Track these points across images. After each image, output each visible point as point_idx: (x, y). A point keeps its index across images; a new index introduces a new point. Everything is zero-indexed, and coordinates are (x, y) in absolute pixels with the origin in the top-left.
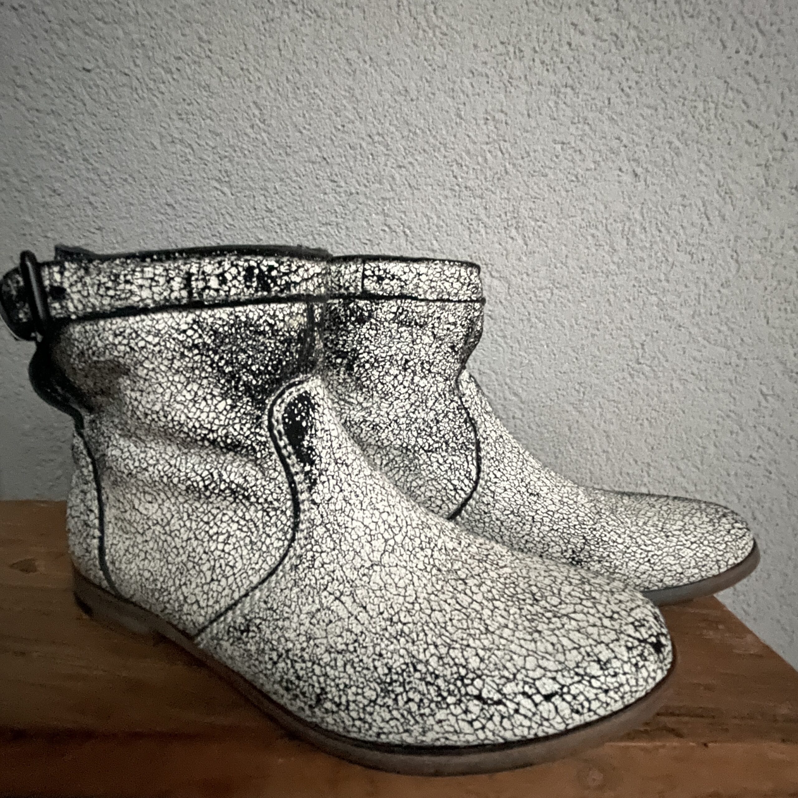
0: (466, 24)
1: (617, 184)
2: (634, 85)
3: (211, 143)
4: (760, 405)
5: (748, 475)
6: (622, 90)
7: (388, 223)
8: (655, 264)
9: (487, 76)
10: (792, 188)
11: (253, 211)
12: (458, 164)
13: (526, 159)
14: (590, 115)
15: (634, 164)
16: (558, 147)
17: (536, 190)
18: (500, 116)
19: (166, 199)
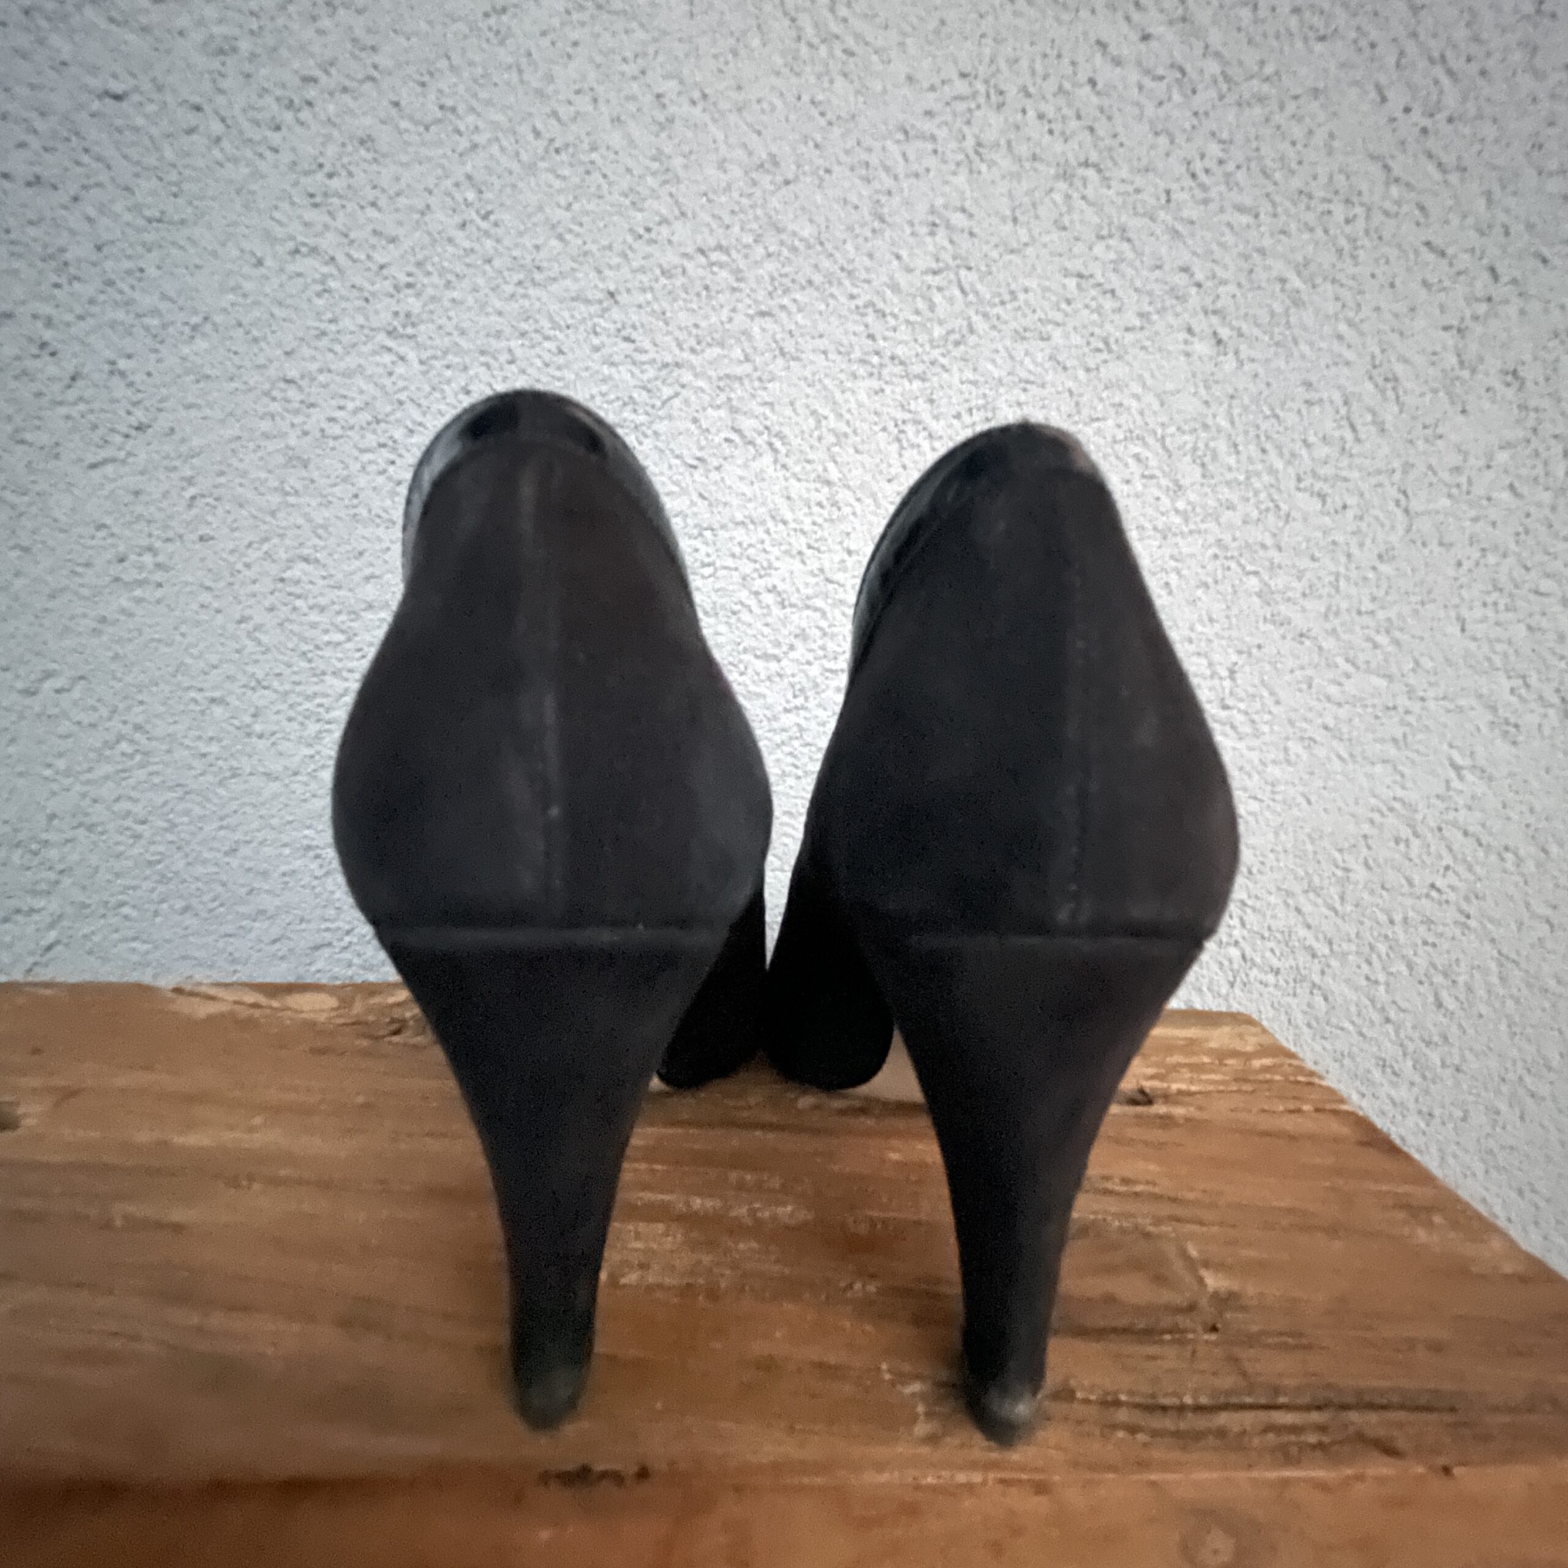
0: (894, 35)
1: (1182, 358)
2: (1213, 165)
3: (377, 257)
4: (1448, 788)
5: (1429, 922)
6: (1194, 176)
7: (738, 426)
8: (1255, 514)
9: (933, 138)
10: (1506, 373)
12: (876, 311)
13: (1009, 306)
14: (1135, 223)
15: (1214, 320)
16: (1072, 283)
17: (1031, 367)
18: (958, 219)
19: (283, 368)
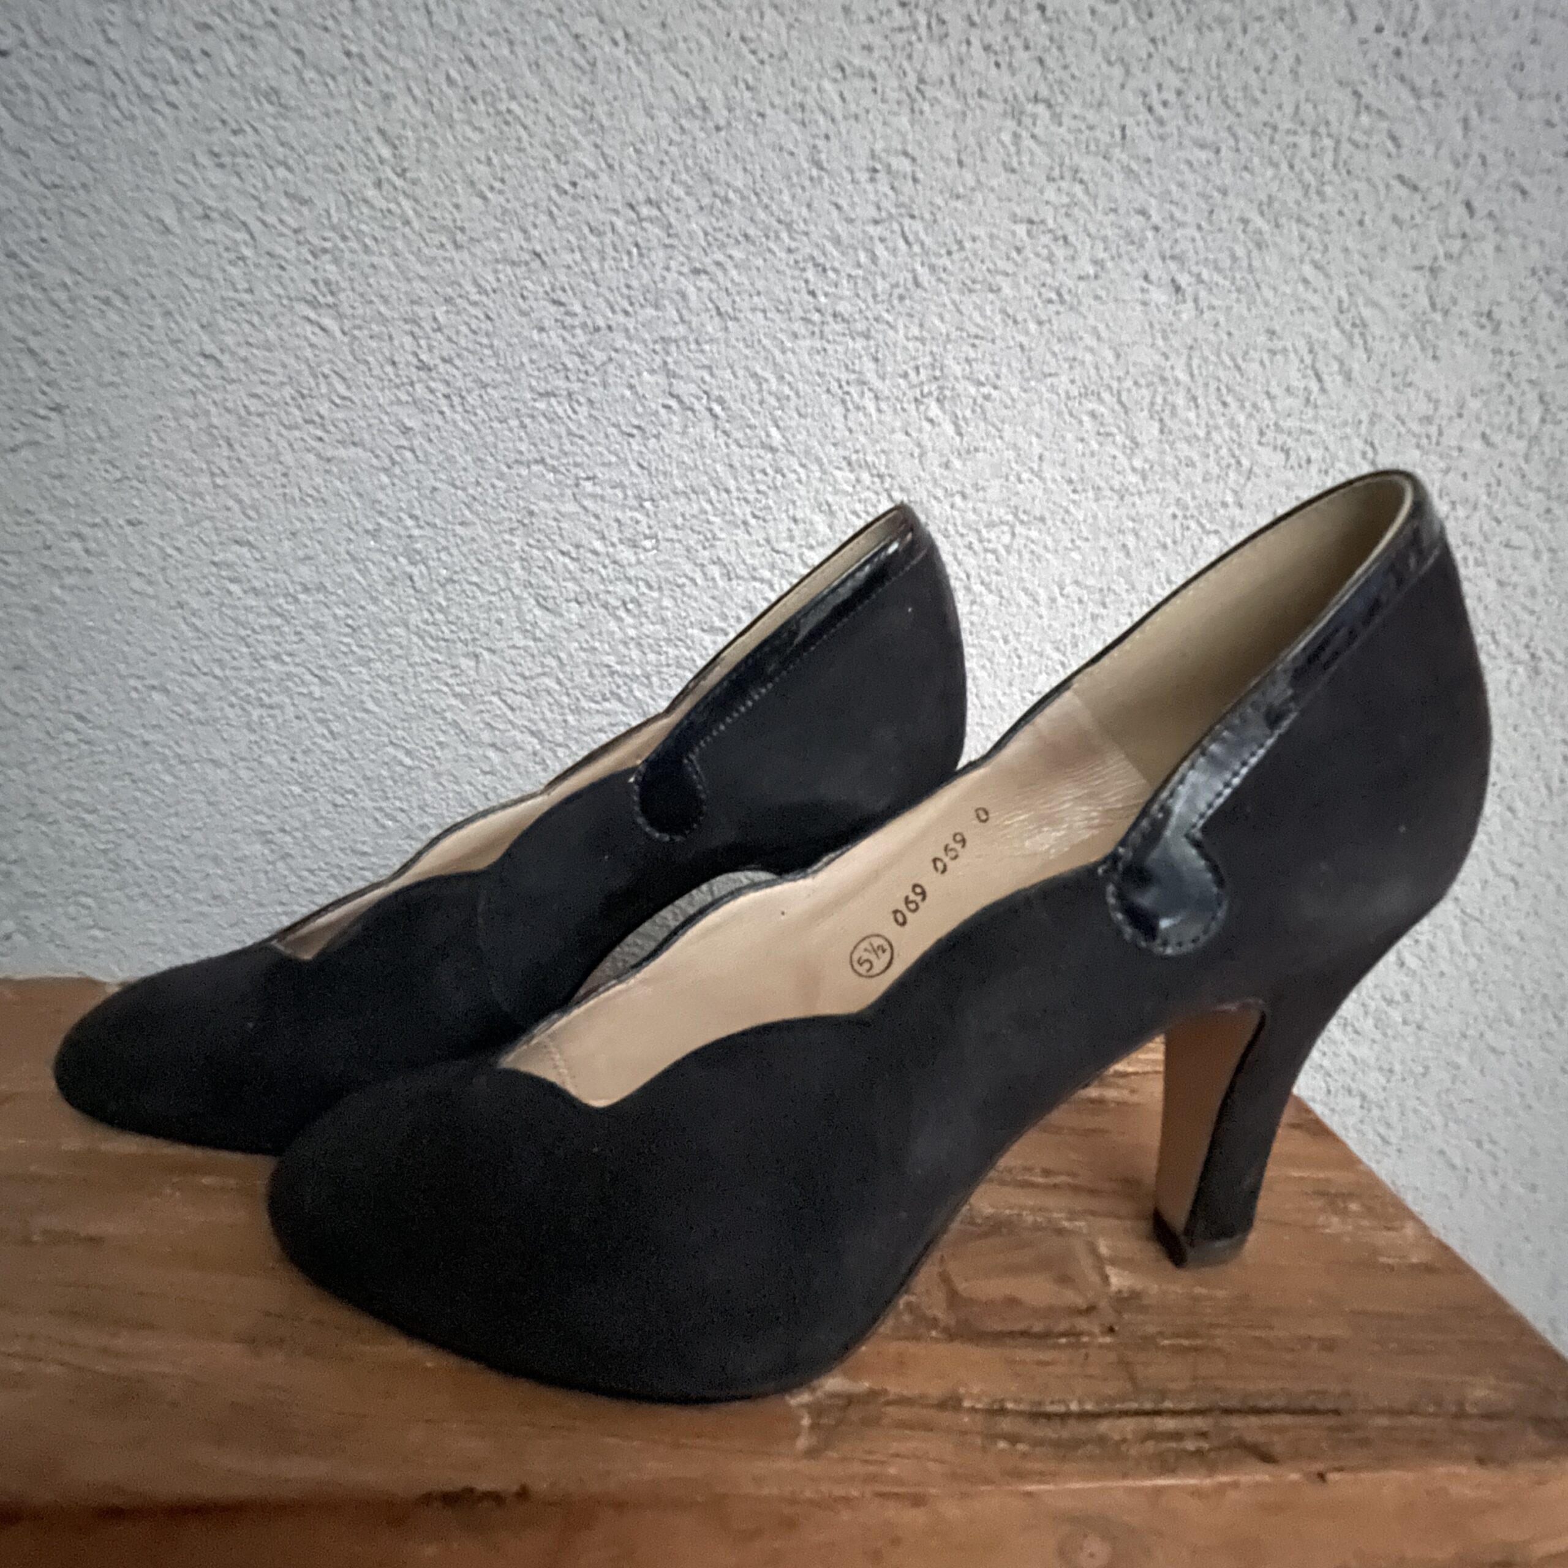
1: (1139, 308)
2: (1171, 97)
3: (291, 222)
6: (1150, 109)
7: (675, 392)
8: (1216, 471)
9: (872, 76)
10: (1480, 315)
11: (389, 369)
12: (816, 265)
13: (956, 256)
14: (1086, 163)
15: (1173, 266)
16: (1021, 229)
17: (979, 320)
18: (902, 164)
19: (201, 343)
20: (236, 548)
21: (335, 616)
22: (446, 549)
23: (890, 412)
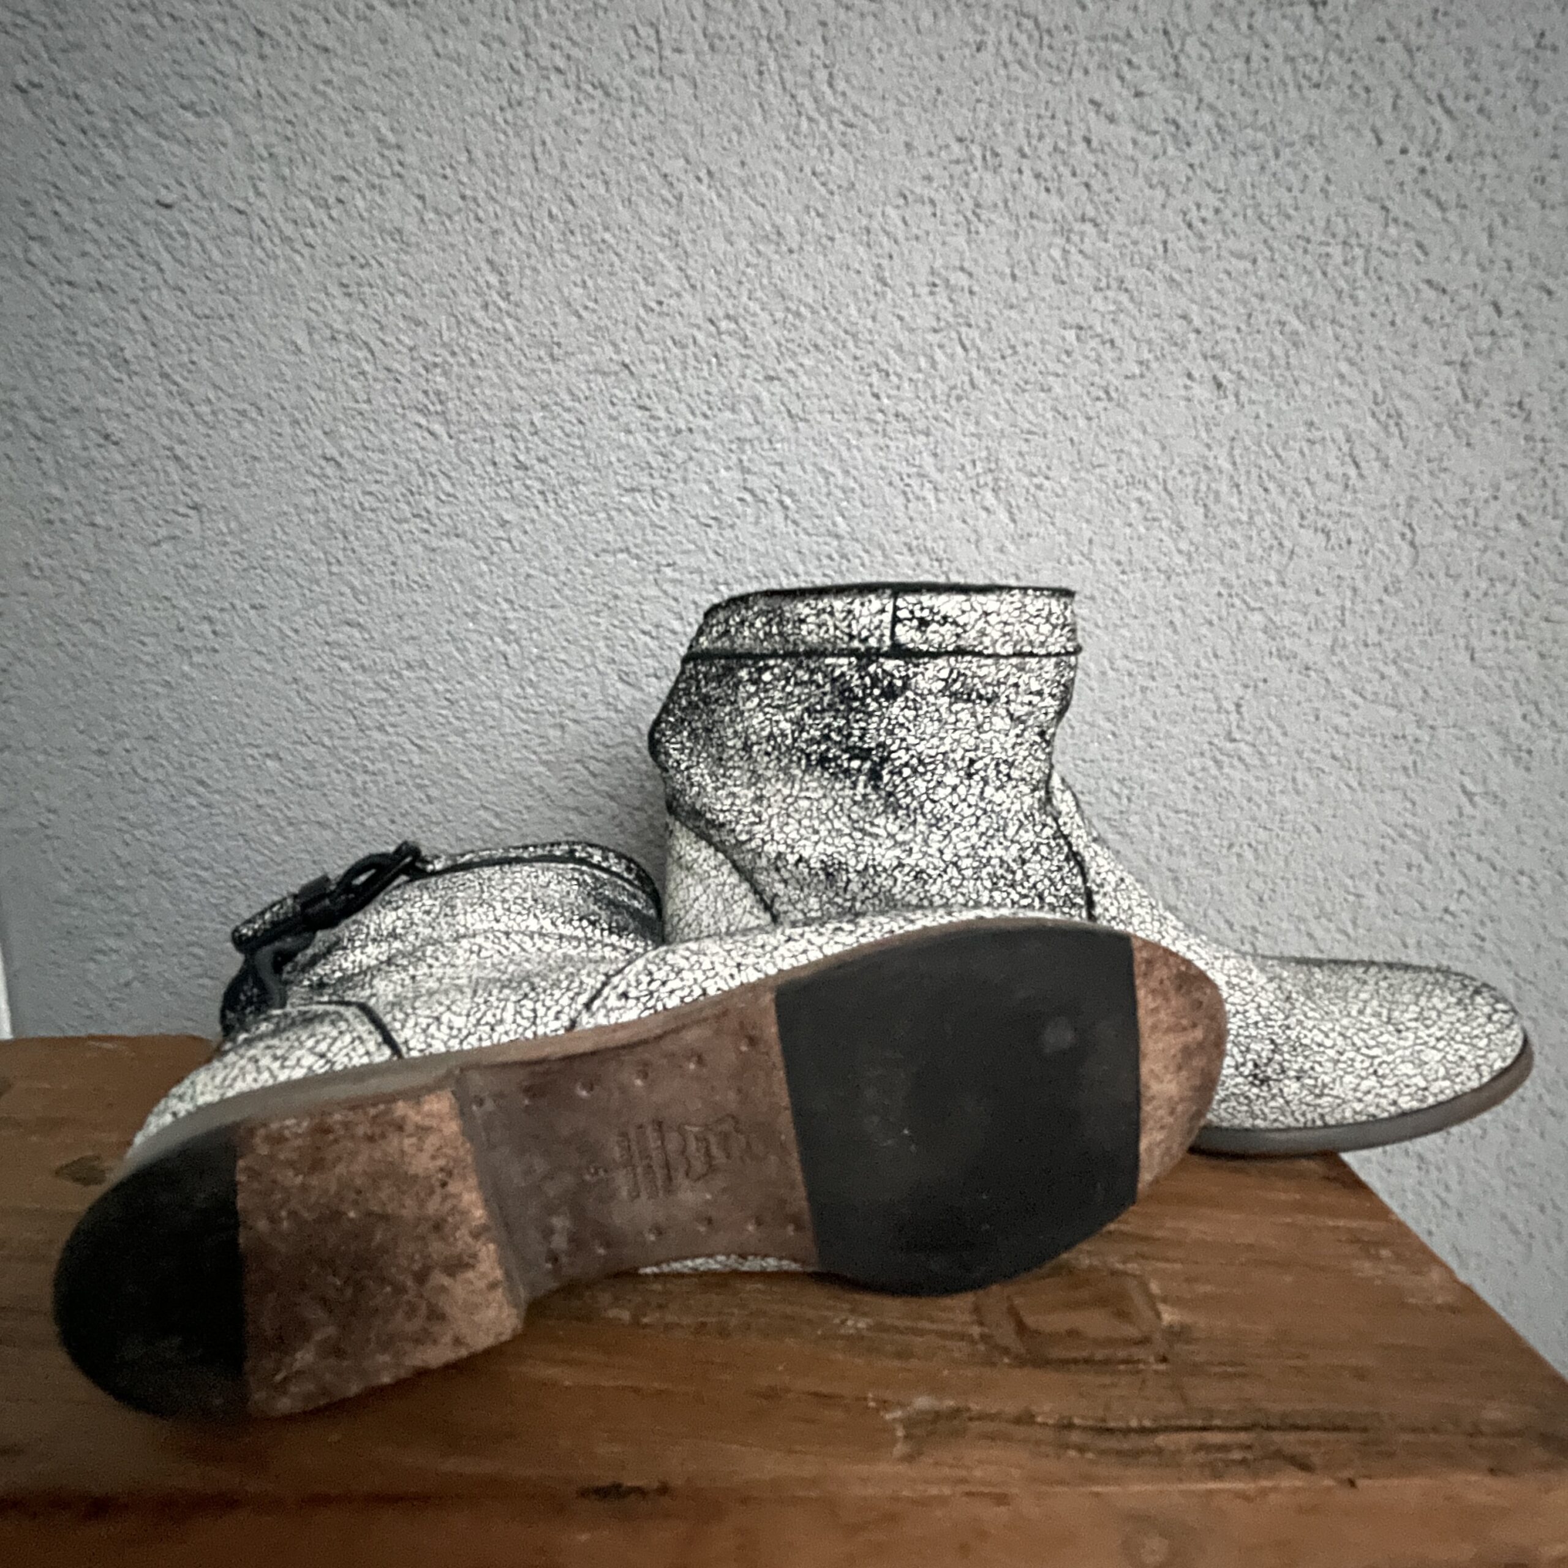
0: (891, 105)
1: (1182, 403)
2: (1209, 215)
3: (407, 341)
4: (1461, 814)
5: (1442, 945)
6: (1190, 226)
7: (750, 486)
8: (1260, 552)
9: (932, 202)
10: (1512, 405)
11: (490, 469)
12: (880, 370)
13: (1010, 360)
15: (1214, 364)
16: (1071, 335)
17: (1032, 417)
18: (959, 279)
19: (323, 447)
20: (347, 629)
21: (435, 691)
22: (537, 629)
23: (947, 501)
